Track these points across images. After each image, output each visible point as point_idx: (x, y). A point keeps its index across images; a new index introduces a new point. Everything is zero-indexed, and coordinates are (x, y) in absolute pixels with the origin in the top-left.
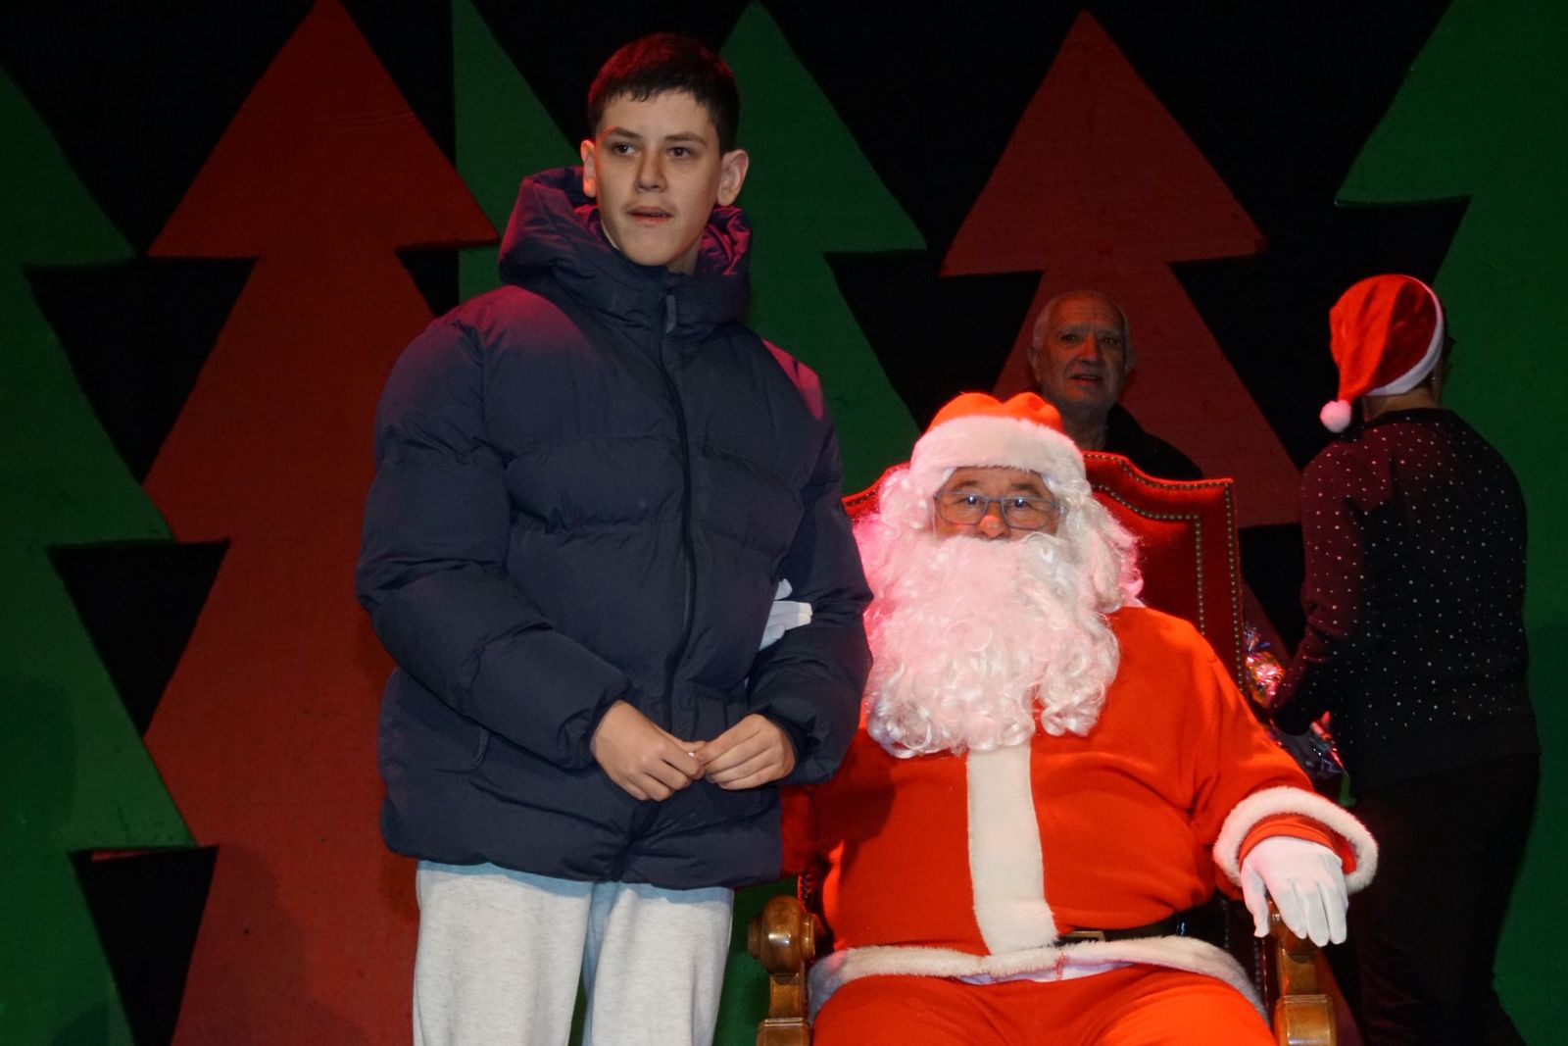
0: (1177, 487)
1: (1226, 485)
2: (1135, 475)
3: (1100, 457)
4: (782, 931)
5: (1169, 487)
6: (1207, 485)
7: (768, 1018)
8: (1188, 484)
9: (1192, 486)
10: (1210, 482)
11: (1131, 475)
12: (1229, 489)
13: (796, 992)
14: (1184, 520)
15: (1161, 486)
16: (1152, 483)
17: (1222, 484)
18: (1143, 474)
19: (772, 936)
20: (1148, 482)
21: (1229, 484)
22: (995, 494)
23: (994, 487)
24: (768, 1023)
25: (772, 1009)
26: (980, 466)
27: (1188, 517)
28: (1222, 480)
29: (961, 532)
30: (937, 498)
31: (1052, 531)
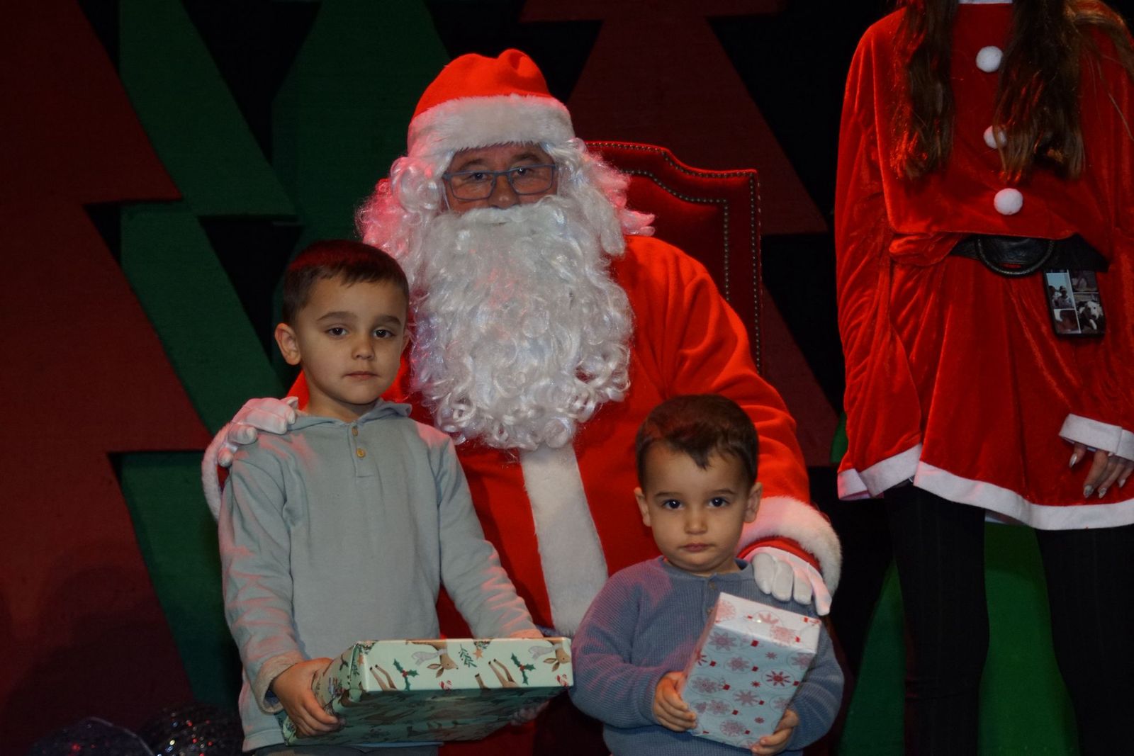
0: (710, 175)
1: (751, 175)
2: (675, 164)
3: (646, 148)
5: (703, 175)
6: (735, 174)
8: (719, 173)
9: (722, 175)
10: (738, 172)
11: (671, 164)
12: (752, 178)
14: (714, 203)
15: (697, 174)
16: (689, 171)
17: (747, 174)
18: (680, 163)
20: (686, 170)
21: (753, 173)
22: (499, 170)
23: (498, 161)
26: (482, 146)
27: (718, 201)
28: (747, 171)
29: (474, 207)
30: (446, 179)
31: (555, 192)
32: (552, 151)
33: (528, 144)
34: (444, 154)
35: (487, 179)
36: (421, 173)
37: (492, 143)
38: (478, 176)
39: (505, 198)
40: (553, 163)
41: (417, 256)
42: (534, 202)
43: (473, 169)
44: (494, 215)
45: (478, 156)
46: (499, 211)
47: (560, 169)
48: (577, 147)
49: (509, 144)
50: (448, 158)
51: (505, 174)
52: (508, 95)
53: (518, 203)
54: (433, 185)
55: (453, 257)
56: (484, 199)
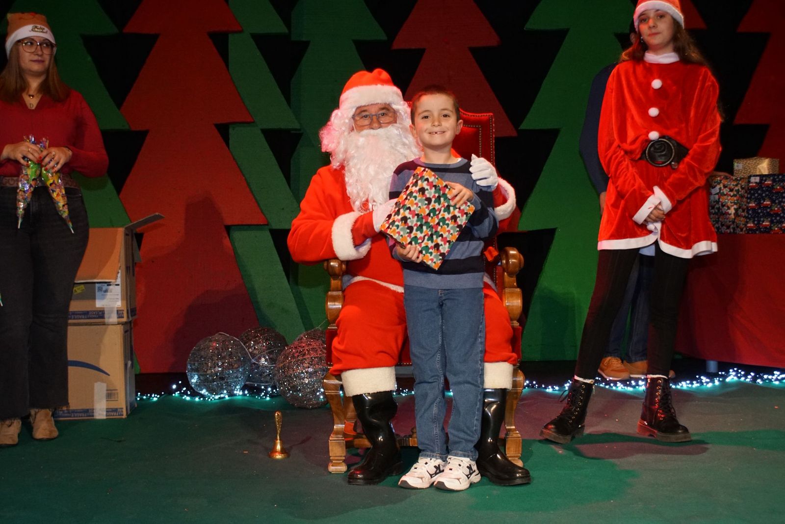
0: (474, 116)
4: (335, 262)
5: (471, 116)
6: (484, 116)
7: (330, 291)
8: (478, 115)
10: (485, 114)
12: (491, 117)
13: (340, 283)
14: (476, 127)
15: (469, 115)
16: (466, 114)
17: (489, 115)
18: (462, 111)
19: (332, 264)
20: (463, 113)
21: (492, 115)
22: (374, 114)
23: (373, 111)
24: (330, 293)
25: (331, 289)
26: (367, 105)
27: (477, 126)
28: (489, 114)
29: (365, 129)
30: (353, 117)
31: (396, 122)
32: (394, 107)
33: (384, 104)
34: (353, 108)
35: (370, 117)
36: (343, 115)
37: (370, 103)
38: (366, 116)
39: (376, 125)
40: (395, 111)
41: (342, 147)
42: (386, 127)
43: (364, 114)
44: (372, 131)
45: (365, 109)
46: (374, 131)
47: (398, 114)
48: (404, 105)
49: (377, 104)
50: (354, 110)
51: (376, 115)
52: (377, 85)
53: (380, 127)
54: (347, 121)
55: (357, 147)
56: (367, 125)
